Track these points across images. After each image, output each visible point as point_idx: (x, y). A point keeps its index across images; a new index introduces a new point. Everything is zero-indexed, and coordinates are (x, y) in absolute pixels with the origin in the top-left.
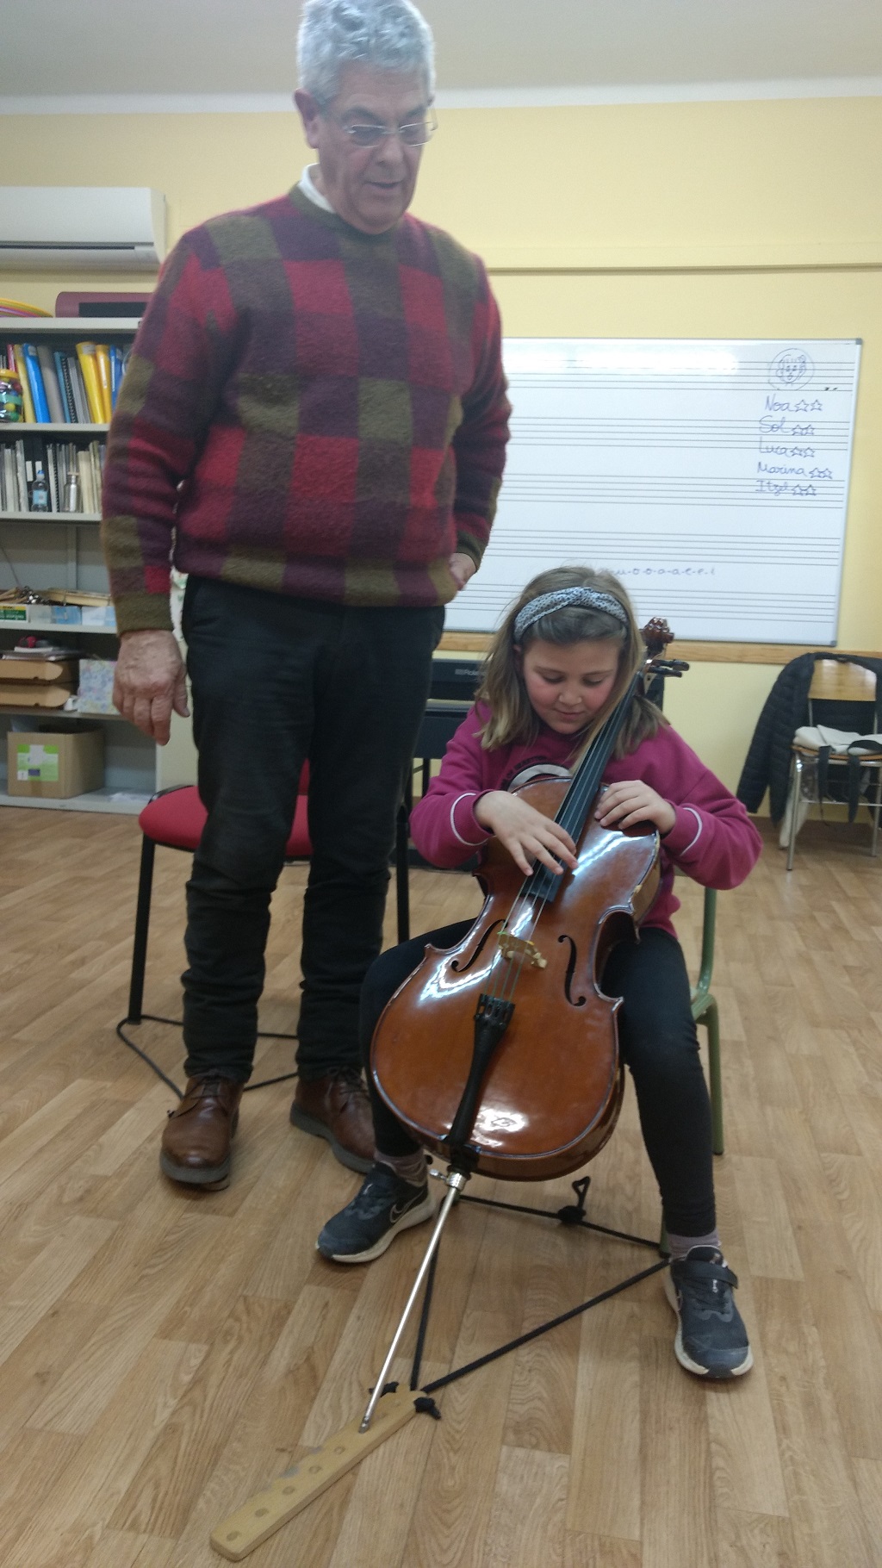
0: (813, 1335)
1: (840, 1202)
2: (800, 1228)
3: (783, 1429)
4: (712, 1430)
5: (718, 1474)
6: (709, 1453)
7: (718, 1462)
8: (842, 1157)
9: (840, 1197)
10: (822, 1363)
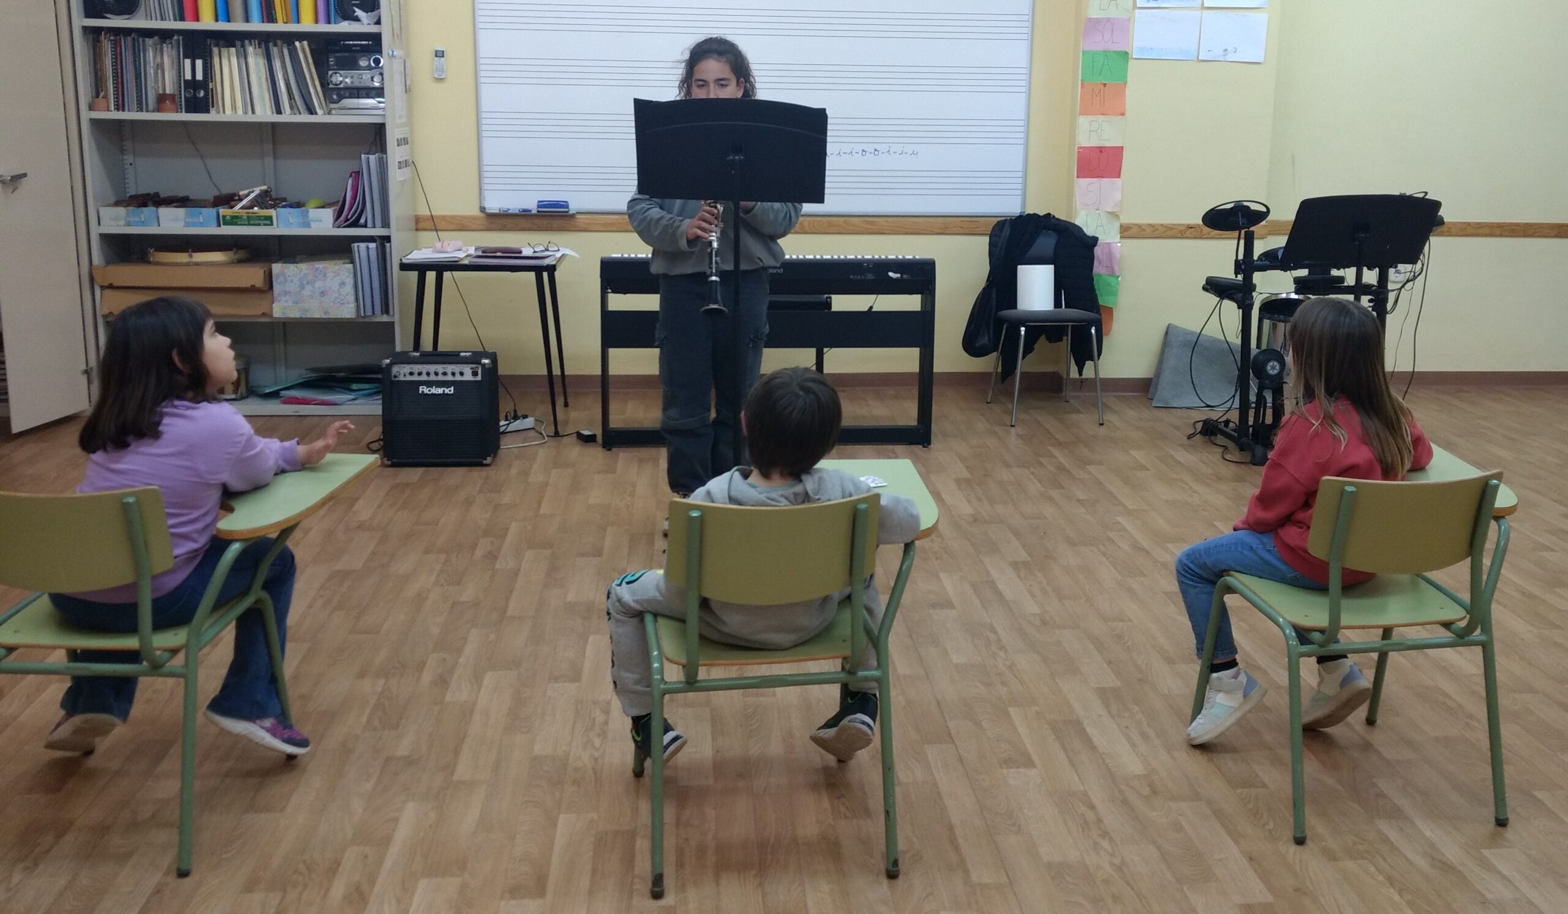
0: (1135, 708)
1: (1128, 647)
2: (1110, 662)
3: (1134, 746)
4: (1101, 751)
5: (1110, 765)
6: (1103, 759)
7: (1108, 761)
8: (1121, 624)
9: (1127, 645)
10: (1144, 719)
